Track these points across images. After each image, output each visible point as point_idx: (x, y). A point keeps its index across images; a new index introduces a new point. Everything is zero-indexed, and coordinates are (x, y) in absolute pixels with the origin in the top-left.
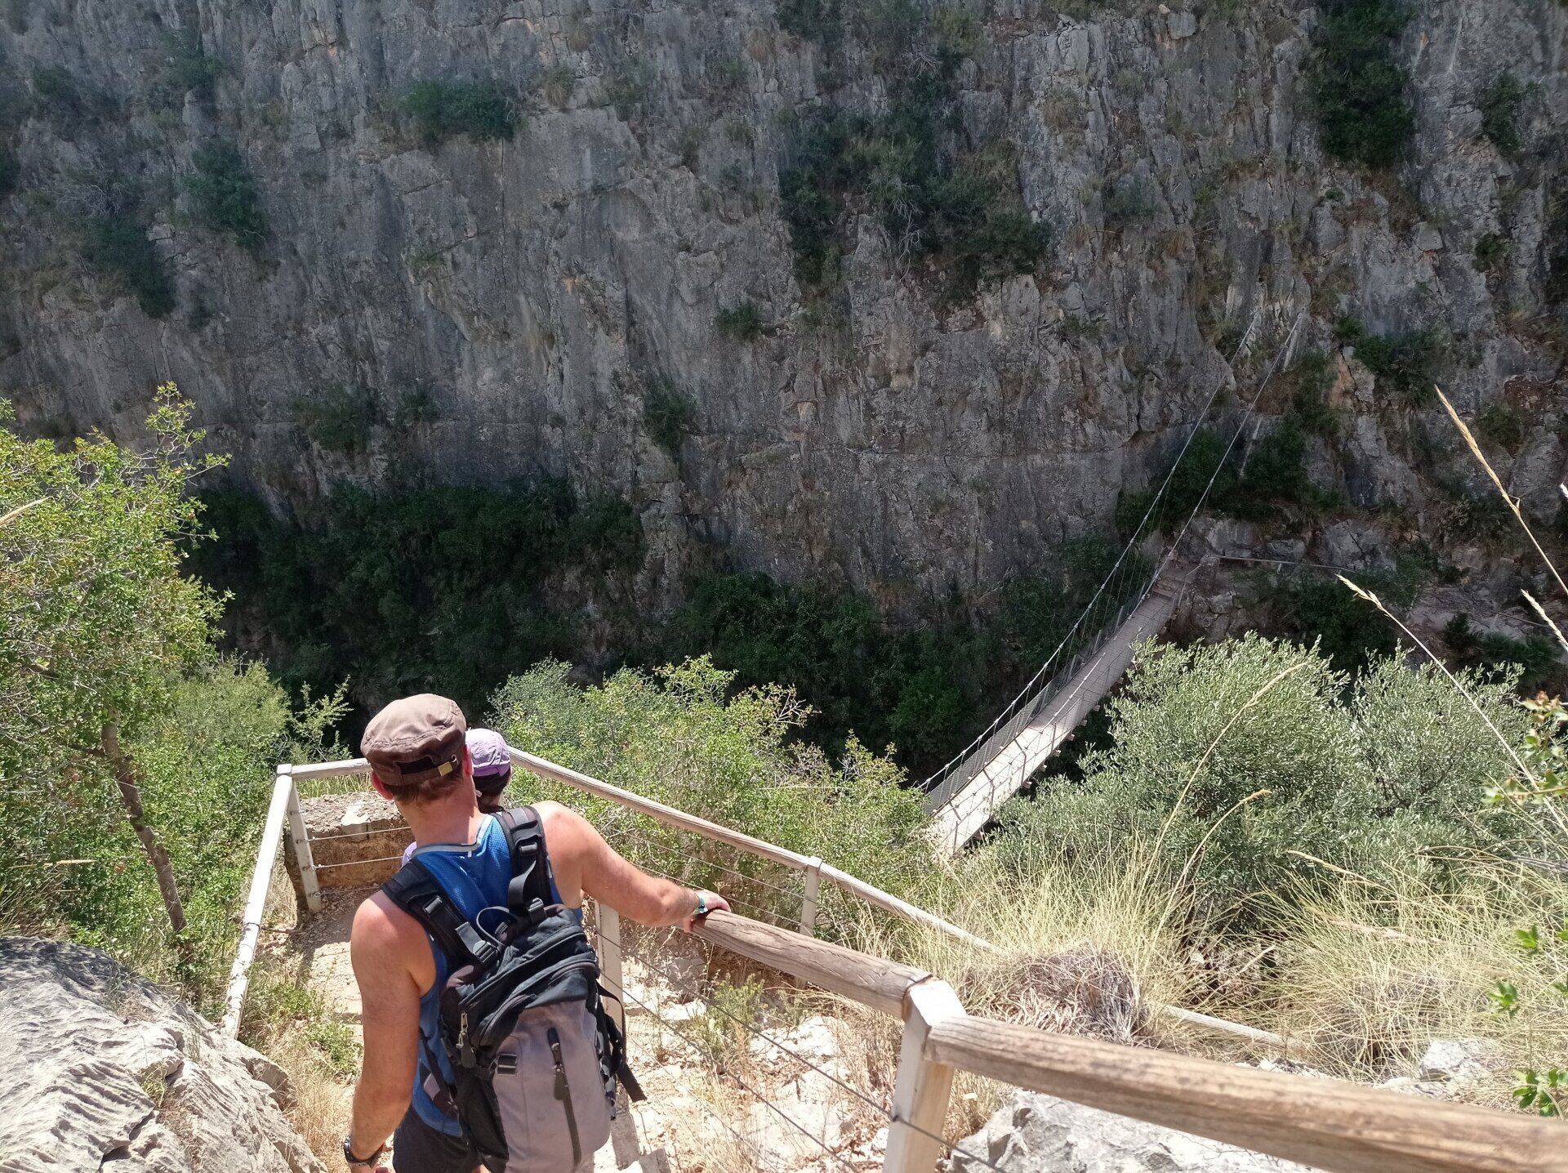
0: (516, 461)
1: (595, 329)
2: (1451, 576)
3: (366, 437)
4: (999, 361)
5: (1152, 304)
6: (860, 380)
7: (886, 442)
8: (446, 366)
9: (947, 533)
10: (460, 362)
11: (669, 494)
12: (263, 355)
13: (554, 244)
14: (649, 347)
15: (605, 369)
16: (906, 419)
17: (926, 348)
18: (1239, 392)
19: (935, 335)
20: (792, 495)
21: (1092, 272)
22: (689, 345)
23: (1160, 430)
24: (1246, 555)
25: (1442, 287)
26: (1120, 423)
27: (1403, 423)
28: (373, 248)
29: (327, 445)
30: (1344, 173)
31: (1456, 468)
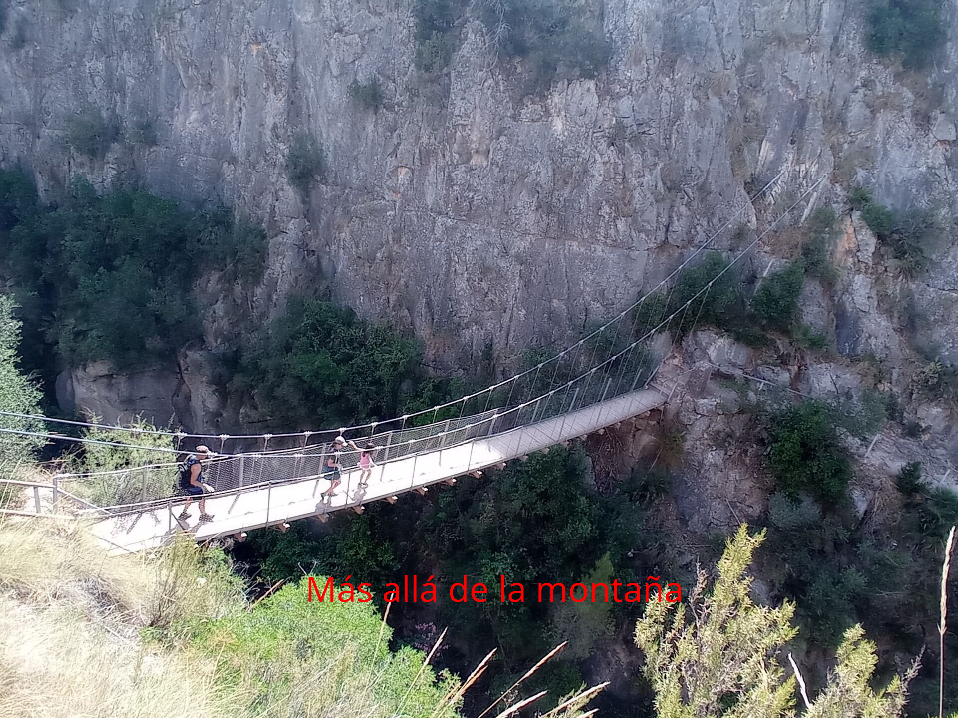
0: (201, 187)
1: (267, 89)
2: (913, 431)
3: (107, 149)
4: (556, 152)
5: (693, 131)
6: (447, 154)
7: (457, 209)
8: (169, 106)
9: (491, 296)
10: (179, 104)
11: (293, 228)
12: (53, 77)
13: (249, 15)
14: (305, 110)
15: (270, 121)
16: (476, 191)
17: (500, 133)
18: (758, 232)
19: (508, 122)
20: (382, 245)
21: (645, 89)
22: (330, 110)
23: (683, 247)
24: (738, 373)
25: (949, 175)
26: (648, 227)
27: (894, 288)
28: (135, 6)
29: (78, 149)
30: (880, 67)
31: (936, 336)
